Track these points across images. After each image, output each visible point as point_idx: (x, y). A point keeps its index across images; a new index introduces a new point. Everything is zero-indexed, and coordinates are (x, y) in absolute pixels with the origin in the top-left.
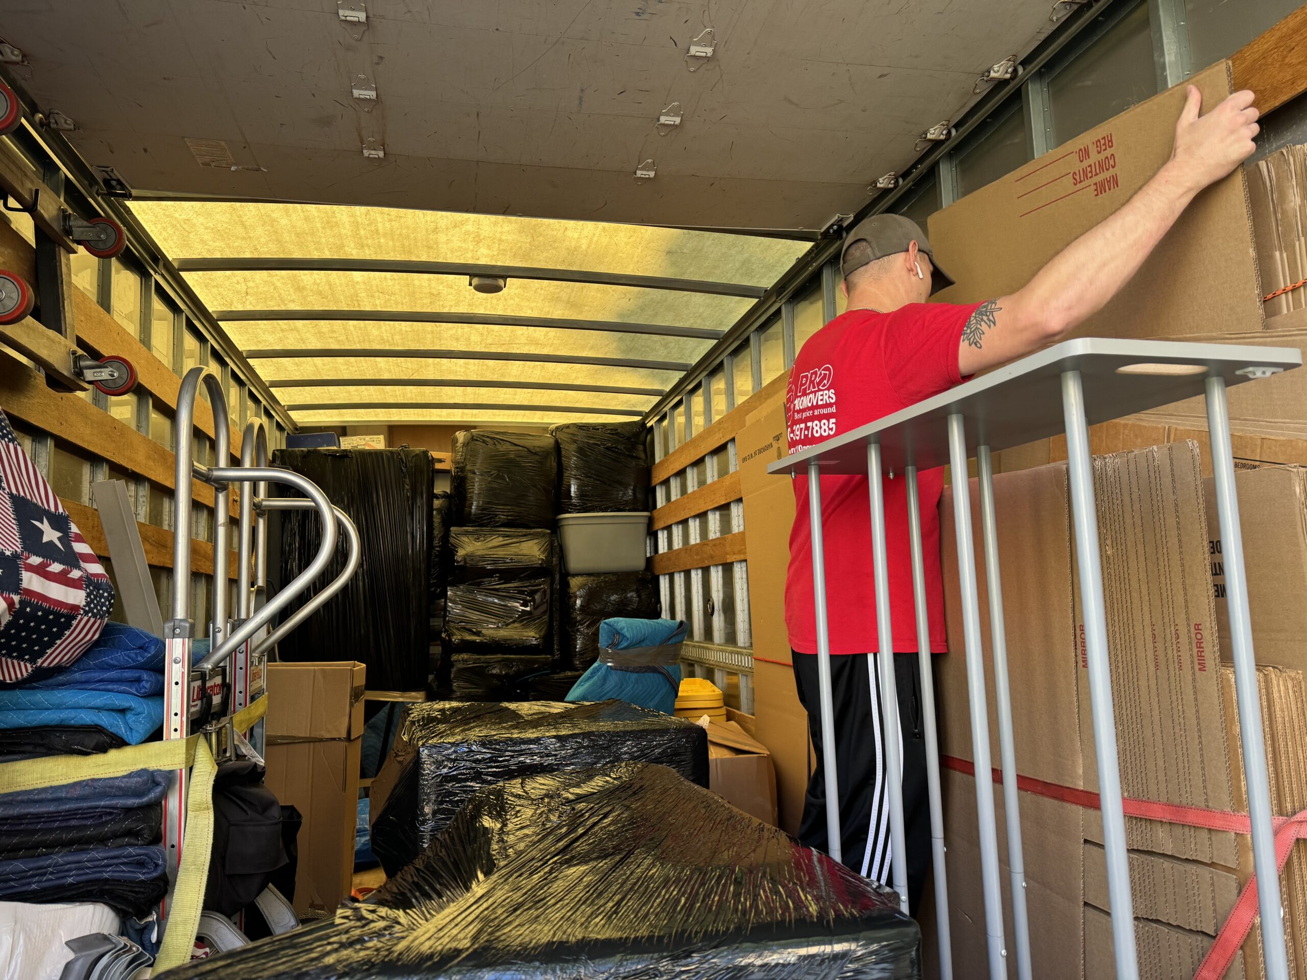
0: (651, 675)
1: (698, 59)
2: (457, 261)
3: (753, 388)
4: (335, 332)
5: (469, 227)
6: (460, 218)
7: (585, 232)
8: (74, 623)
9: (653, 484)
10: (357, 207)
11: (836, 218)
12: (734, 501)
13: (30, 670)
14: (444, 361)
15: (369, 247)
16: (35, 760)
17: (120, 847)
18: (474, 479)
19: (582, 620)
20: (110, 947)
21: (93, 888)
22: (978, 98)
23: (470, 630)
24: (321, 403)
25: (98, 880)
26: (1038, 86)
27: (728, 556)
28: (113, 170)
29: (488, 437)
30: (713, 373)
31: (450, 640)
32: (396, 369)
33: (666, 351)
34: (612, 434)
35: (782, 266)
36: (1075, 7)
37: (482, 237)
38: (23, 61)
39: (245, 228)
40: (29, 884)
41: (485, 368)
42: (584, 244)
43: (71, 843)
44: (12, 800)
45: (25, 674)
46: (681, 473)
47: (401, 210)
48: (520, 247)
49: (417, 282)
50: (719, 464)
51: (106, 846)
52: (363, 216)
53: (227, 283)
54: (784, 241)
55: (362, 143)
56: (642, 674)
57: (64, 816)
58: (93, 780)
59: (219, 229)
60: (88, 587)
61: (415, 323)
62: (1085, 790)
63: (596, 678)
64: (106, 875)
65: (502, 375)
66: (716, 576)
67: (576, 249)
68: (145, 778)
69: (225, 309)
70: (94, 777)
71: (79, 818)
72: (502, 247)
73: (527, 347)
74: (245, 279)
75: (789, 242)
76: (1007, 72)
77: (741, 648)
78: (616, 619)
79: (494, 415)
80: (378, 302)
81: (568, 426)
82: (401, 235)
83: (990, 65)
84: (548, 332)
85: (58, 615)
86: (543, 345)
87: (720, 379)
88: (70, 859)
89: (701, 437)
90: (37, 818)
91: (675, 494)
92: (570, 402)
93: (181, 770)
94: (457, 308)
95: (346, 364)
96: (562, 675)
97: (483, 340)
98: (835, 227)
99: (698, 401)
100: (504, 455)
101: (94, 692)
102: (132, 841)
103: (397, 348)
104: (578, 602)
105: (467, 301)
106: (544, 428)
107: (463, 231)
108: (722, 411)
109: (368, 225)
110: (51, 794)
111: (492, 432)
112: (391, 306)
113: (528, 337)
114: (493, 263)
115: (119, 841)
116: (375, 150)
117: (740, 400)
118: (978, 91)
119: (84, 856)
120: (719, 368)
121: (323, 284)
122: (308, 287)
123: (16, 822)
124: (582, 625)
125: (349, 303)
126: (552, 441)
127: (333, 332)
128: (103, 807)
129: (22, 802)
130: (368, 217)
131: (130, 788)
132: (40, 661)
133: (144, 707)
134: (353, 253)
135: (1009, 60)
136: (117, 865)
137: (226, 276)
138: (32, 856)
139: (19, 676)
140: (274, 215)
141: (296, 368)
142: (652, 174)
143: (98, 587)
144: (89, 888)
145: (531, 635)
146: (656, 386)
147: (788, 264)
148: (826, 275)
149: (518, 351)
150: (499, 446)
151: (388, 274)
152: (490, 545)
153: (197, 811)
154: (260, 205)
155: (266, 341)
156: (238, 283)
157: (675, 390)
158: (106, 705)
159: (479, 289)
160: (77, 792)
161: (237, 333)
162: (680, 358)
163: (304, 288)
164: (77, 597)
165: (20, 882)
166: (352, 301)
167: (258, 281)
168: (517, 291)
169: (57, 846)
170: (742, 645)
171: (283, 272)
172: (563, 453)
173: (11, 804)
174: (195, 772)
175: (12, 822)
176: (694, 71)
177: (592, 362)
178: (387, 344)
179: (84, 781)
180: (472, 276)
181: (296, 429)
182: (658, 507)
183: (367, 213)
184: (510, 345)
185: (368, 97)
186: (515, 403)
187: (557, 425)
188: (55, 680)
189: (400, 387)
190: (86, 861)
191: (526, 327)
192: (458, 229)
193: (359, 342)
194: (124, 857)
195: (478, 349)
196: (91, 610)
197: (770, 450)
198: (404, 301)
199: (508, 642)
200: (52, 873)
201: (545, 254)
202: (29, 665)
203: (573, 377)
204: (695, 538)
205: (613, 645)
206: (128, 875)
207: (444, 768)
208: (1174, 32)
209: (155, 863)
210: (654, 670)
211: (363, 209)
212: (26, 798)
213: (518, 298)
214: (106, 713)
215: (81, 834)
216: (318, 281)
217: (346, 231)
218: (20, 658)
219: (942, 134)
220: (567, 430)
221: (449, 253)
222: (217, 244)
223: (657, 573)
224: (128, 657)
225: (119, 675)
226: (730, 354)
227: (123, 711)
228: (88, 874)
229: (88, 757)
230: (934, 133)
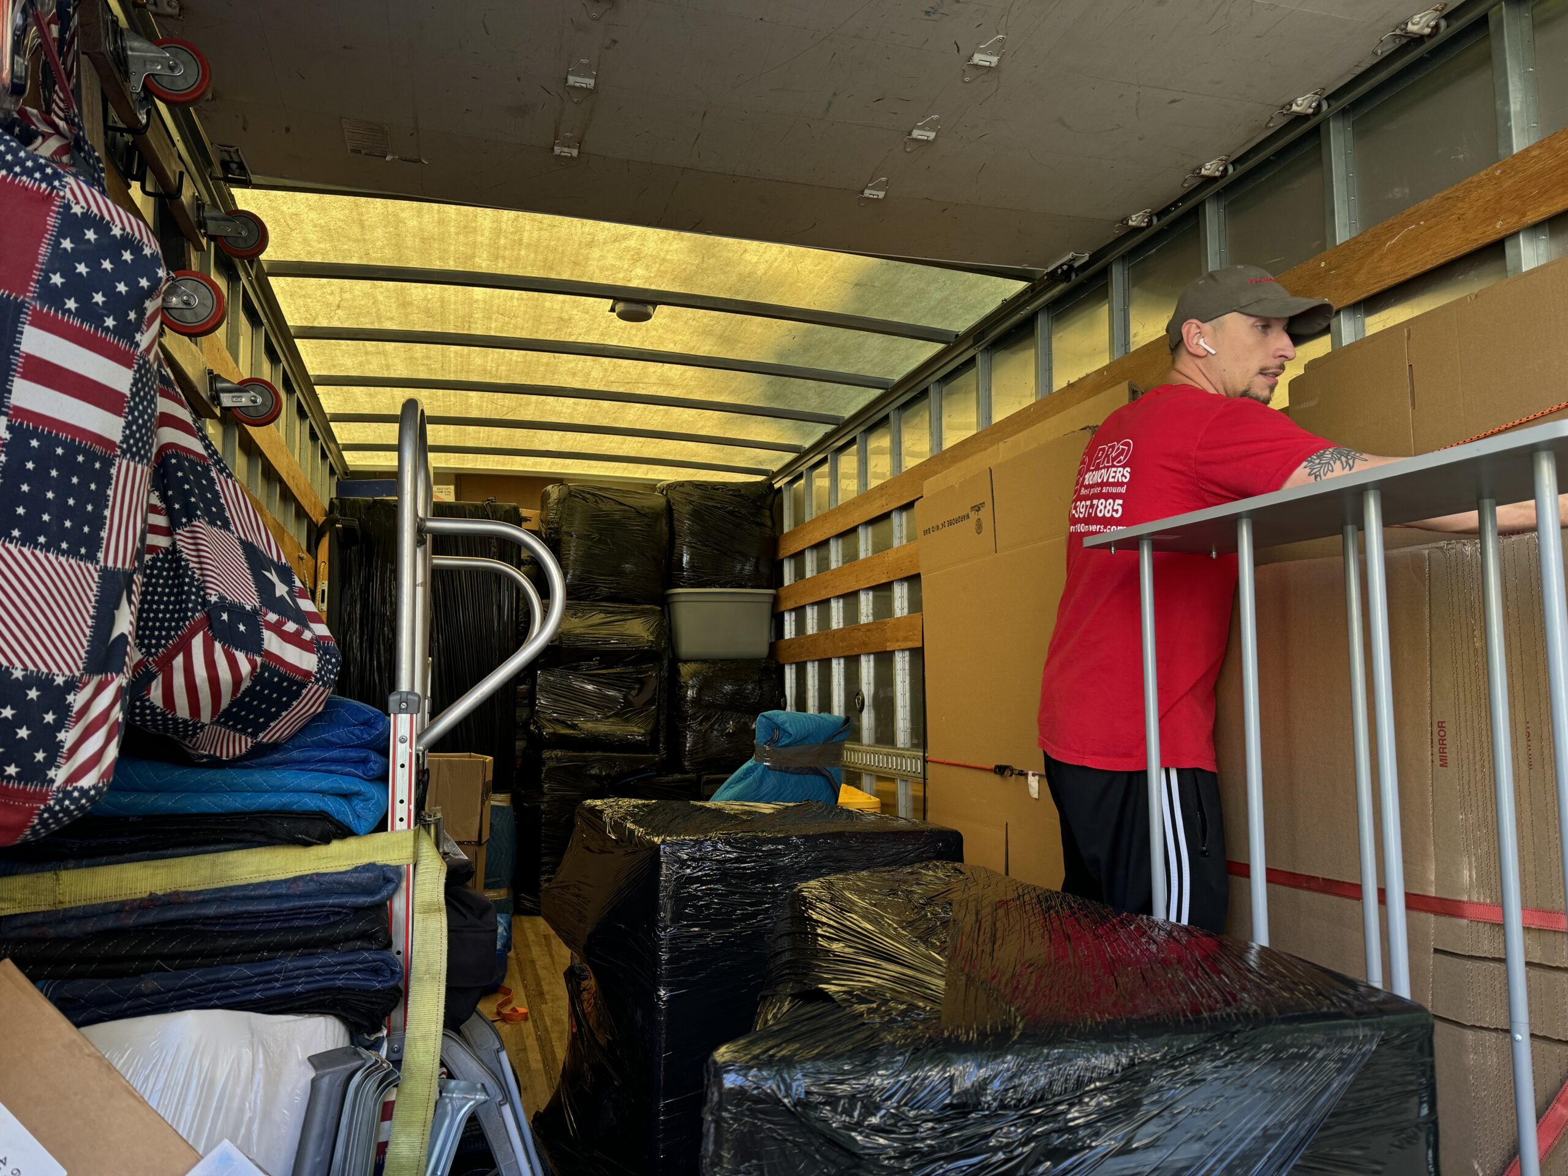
0: (812, 777)
1: (978, 69)
2: (605, 282)
3: (931, 449)
4: (430, 358)
5: (632, 243)
6: (623, 232)
7: (766, 257)
8: (304, 692)
9: (781, 556)
10: (506, 212)
11: (1070, 256)
12: (897, 580)
13: (249, 744)
14: (551, 399)
15: (504, 258)
16: (250, 850)
17: (353, 951)
18: (570, 542)
19: (694, 714)
20: (360, 1062)
21: (326, 997)
22: (1269, 133)
23: (563, 723)
24: (385, 443)
25: (329, 989)
26: (1340, 124)
27: (888, 644)
28: (237, 150)
29: (589, 493)
30: (871, 429)
31: (541, 734)
32: (490, 406)
33: (818, 400)
34: (735, 496)
35: (983, 308)
36: (1404, 41)
37: (642, 255)
38: (180, 15)
39: (363, 227)
40: (252, 992)
41: (596, 410)
42: (762, 268)
43: (296, 946)
44: (225, 897)
45: (244, 750)
46: (824, 544)
47: (557, 217)
48: (685, 269)
49: (547, 304)
50: (874, 536)
51: (336, 950)
52: (509, 223)
53: (319, 293)
54: (994, 278)
55: (556, 138)
56: (802, 776)
57: (286, 915)
58: (317, 874)
59: (332, 227)
60: (318, 651)
61: (529, 352)
62: (1438, 896)
63: (748, 780)
64: (339, 983)
65: (615, 420)
66: (867, 668)
67: (750, 275)
68: (377, 873)
69: (305, 324)
70: (318, 871)
71: (304, 918)
72: (662, 268)
73: (655, 388)
74: (341, 289)
75: (1000, 280)
76: (1310, 107)
77: (902, 749)
78: (774, 711)
79: (590, 467)
80: (493, 325)
81: (682, 484)
82: (547, 247)
83: (1292, 98)
84: (685, 371)
85: (293, 682)
86: (675, 387)
87: (884, 435)
88: (301, 963)
89: (853, 504)
90: (256, 917)
91: (810, 571)
92: (685, 455)
93: (408, 866)
94: (586, 337)
95: (430, 398)
96: (670, 778)
97: (604, 377)
98: (1065, 267)
99: (848, 462)
100: (607, 515)
101: (317, 774)
102: (365, 945)
103: (498, 381)
104: (690, 693)
105: (601, 329)
106: (651, 486)
107: (623, 246)
108: (884, 475)
109: (511, 233)
110: (269, 890)
111: (594, 487)
112: (508, 331)
113: (661, 375)
114: (646, 286)
115: (350, 945)
116: (569, 147)
117: (909, 463)
118: (1271, 125)
119: (316, 961)
120: (884, 421)
121: (435, 300)
122: (416, 302)
123: (230, 921)
124: (695, 720)
125: (459, 324)
126: (663, 501)
127: (428, 358)
128: (330, 906)
129: (237, 898)
130: (515, 223)
131: (361, 884)
132: (261, 735)
133: (372, 790)
134: (483, 265)
135: (1316, 94)
136: (349, 971)
137: (320, 284)
138: (252, 961)
139: (237, 752)
140: (403, 215)
141: (368, 400)
142: (881, 195)
143: (326, 651)
144: (322, 998)
145: (635, 731)
146: (795, 442)
147: (991, 306)
148: (1042, 321)
149: (643, 392)
150: (601, 505)
151: (517, 293)
152: (590, 622)
153: (424, 913)
154: (389, 201)
155: (343, 365)
156: (332, 293)
157: (816, 447)
158: (332, 788)
159: (623, 316)
160: (301, 888)
161: (310, 353)
162: (832, 410)
163: (410, 304)
164: (308, 662)
165: (242, 990)
166: (463, 322)
167: (357, 292)
168: (664, 321)
169: (279, 950)
170: (902, 746)
171: (391, 283)
172: (676, 515)
173: (224, 901)
174: (421, 868)
175: (225, 921)
176: (969, 82)
177: (728, 409)
178: (488, 375)
179: (307, 875)
180: (616, 299)
181: (346, 474)
182: (786, 585)
183: (516, 219)
184: (636, 385)
185: (584, 86)
186: (620, 453)
187: (666, 483)
188: (269, 758)
189: (487, 428)
190: (318, 967)
191: (661, 364)
192: (617, 244)
193: (456, 372)
194: (359, 963)
195: (595, 387)
196: (322, 677)
197: (966, 522)
198: (526, 325)
199: (609, 737)
200: (277, 980)
201: (710, 279)
202: (249, 740)
203: (700, 425)
204: (837, 621)
205: (772, 742)
206: (363, 983)
207: (687, 868)
208: (1520, 78)
209: (391, 970)
210: (816, 772)
211: (512, 214)
212: (240, 893)
213: (663, 328)
214: (331, 798)
215: (309, 936)
216: (430, 297)
217: (483, 239)
218: (243, 731)
219: (1218, 170)
220: (681, 489)
221: (597, 271)
222: (321, 246)
223: (781, 661)
224: (352, 733)
225: (343, 754)
226: (898, 408)
227: (346, 796)
228: (319, 981)
229: (311, 848)
230: (1210, 169)
